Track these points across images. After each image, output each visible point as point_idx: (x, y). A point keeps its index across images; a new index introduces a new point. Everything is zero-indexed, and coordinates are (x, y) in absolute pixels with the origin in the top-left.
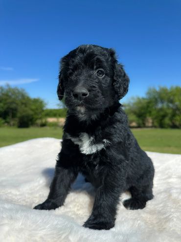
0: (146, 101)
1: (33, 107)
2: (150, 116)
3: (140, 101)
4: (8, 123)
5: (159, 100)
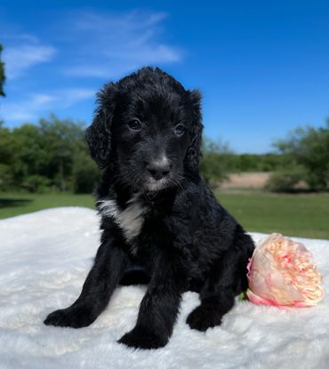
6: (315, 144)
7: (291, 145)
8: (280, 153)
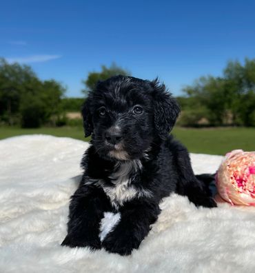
0: (223, 83)
1: (45, 96)
2: (230, 107)
3: (214, 83)
4: (6, 120)
5: (244, 81)
6: (215, 91)
7: (196, 90)
8: (187, 96)
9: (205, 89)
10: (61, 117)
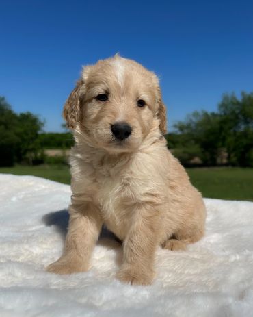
5: (241, 117)
7: (188, 127)
8: (179, 133)
9: (198, 125)
10: (39, 154)
